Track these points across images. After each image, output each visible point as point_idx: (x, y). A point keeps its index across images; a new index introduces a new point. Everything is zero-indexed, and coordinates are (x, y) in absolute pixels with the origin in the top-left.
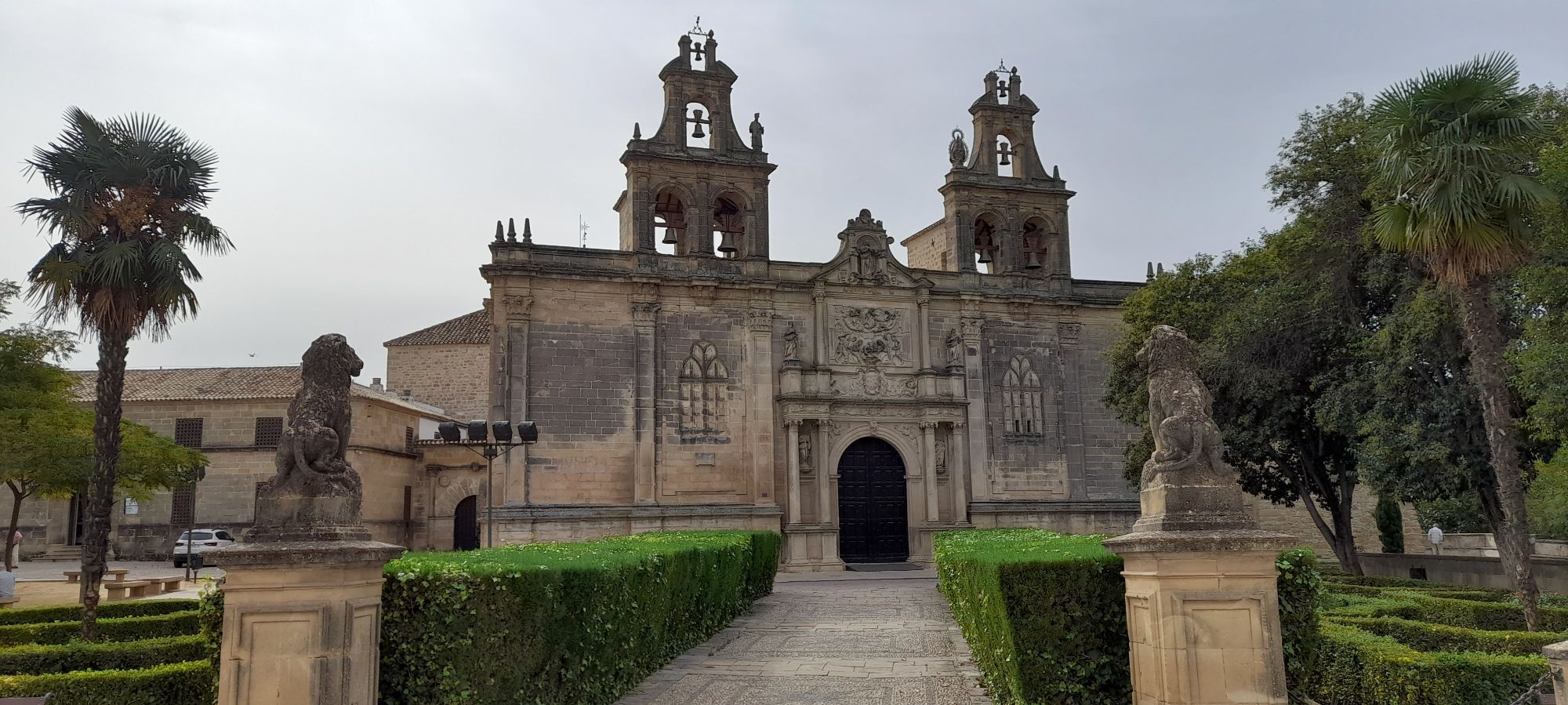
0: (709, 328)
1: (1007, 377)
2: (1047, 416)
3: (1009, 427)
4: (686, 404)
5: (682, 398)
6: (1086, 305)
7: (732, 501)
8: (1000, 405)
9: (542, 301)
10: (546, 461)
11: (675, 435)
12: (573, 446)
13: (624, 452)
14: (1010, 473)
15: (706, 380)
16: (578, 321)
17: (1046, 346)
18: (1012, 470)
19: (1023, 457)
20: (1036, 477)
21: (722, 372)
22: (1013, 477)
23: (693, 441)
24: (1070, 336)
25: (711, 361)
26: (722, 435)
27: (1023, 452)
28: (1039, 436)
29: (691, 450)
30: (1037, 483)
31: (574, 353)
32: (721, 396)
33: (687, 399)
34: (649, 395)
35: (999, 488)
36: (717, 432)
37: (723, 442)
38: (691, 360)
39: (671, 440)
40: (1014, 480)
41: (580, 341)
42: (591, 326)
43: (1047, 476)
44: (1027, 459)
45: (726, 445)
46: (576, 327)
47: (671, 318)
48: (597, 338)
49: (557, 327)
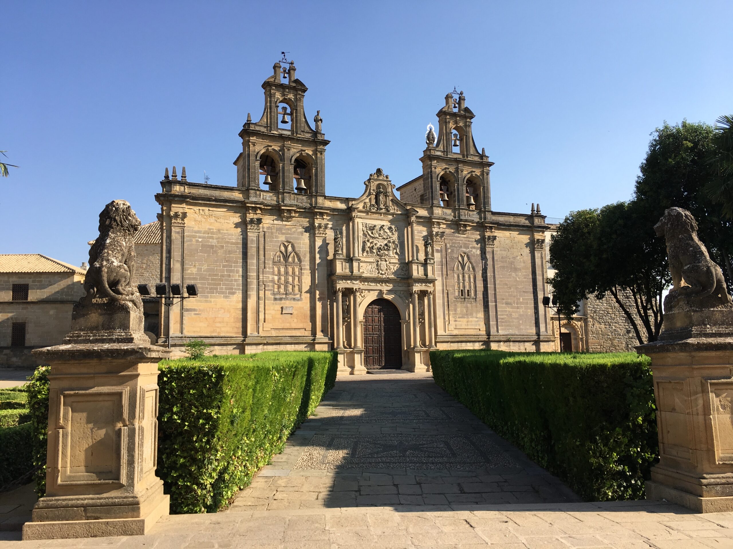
0: (291, 234)
1: (456, 265)
2: (478, 287)
3: (458, 294)
5: (274, 274)
6: (499, 227)
7: (303, 335)
8: (453, 281)
9: (192, 216)
10: (194, 310)
11: (270, 296)
12: (211, 302)
13: (241, 305)
14: (458, 319)
15: (288, 264)
16: (214, 228)
17: (478, 248)
18: (459, 318)
19: (465, 310)
20: (471, 321)
21: (297, 259)
22: (460, 321)
23: (281, 299)
24: (490, 243)
25: (291, 253)
26: (297, 296)
27: (465, 307)
28: (474, 299)
29: (280, 304)
30: (472, 325)
31: (212, 247)
32: (297, 273)
33: (277, 275)
34: (254, 272)
35: (452, 327)
36: (295, 295)
37: (298, 300)
38: (280, 253)
39: (268, 299)
40: (460, 323)
41: (215, 240)
42: (221, 231)
43: (477, 321)
44: (467, 312)
45: (300, 302)
46: (213, 232)
47: (268, 228)
48: (225, 238)
49: (201, 231)
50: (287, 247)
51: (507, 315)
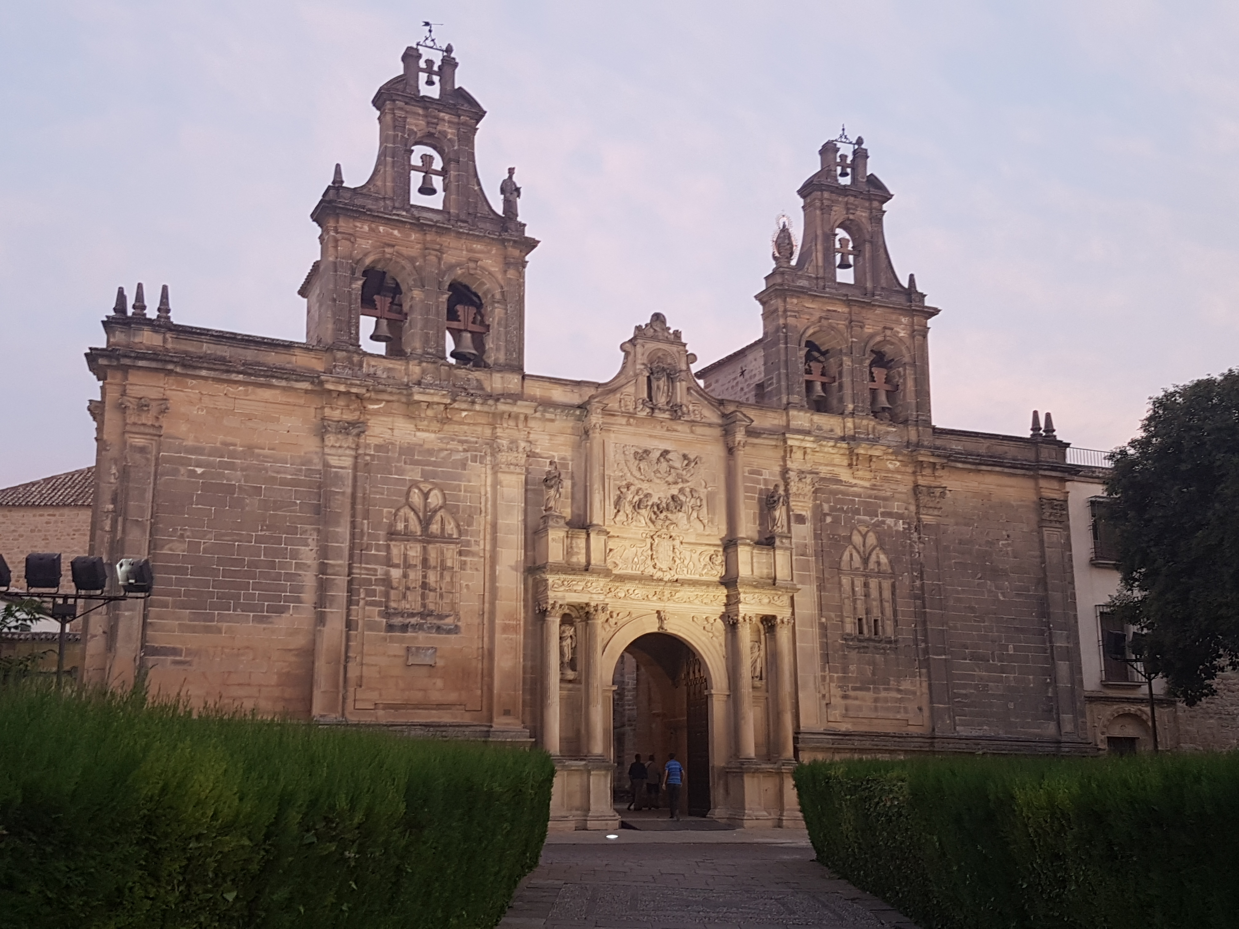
0: (435, 464)
1: (846, 557)
2: (899, 613)
3: (850, 627)
4: (396, 573)
5: (388, 562)
6: (953, 464)
7: (458, 720)
8: (837, 595)
9: (182, 410)
10: (174, 651)
11: (377, 619)
12: (219, 631)
13: (298, 641)
14: (851, 693)
15: (427, 538)
16: (238, 441)
17: (899, 516)
18: (855, 689)
19: (869, 670)
20: (886, 700)
21: (451, 528)
22: (856, 698)
23: (404, 628)
24: (931, 505)
25: (435, 511)
26: (447, 621)
27: (868, 663)
28: (890, 642)
29: (401, 640)
30: (887, 709)
31: (230, 489)
32: (449, 564)
33: (397, 566)
34: (341, 558)
35: (836, 713)
36: (441, 617)
37: (449, 632)
38: (407, 510)
39: (371, 626)
40: (857, 702)
41: (239, 473)
42: (257, 451)
43: (901, 700)
44: (873, 674)
45: (453, 636)
46: (235, 451)
47: (378, 447)
48: (266, 469)
49: (204, 449)
50: (426, 495)
51: (976, 687)
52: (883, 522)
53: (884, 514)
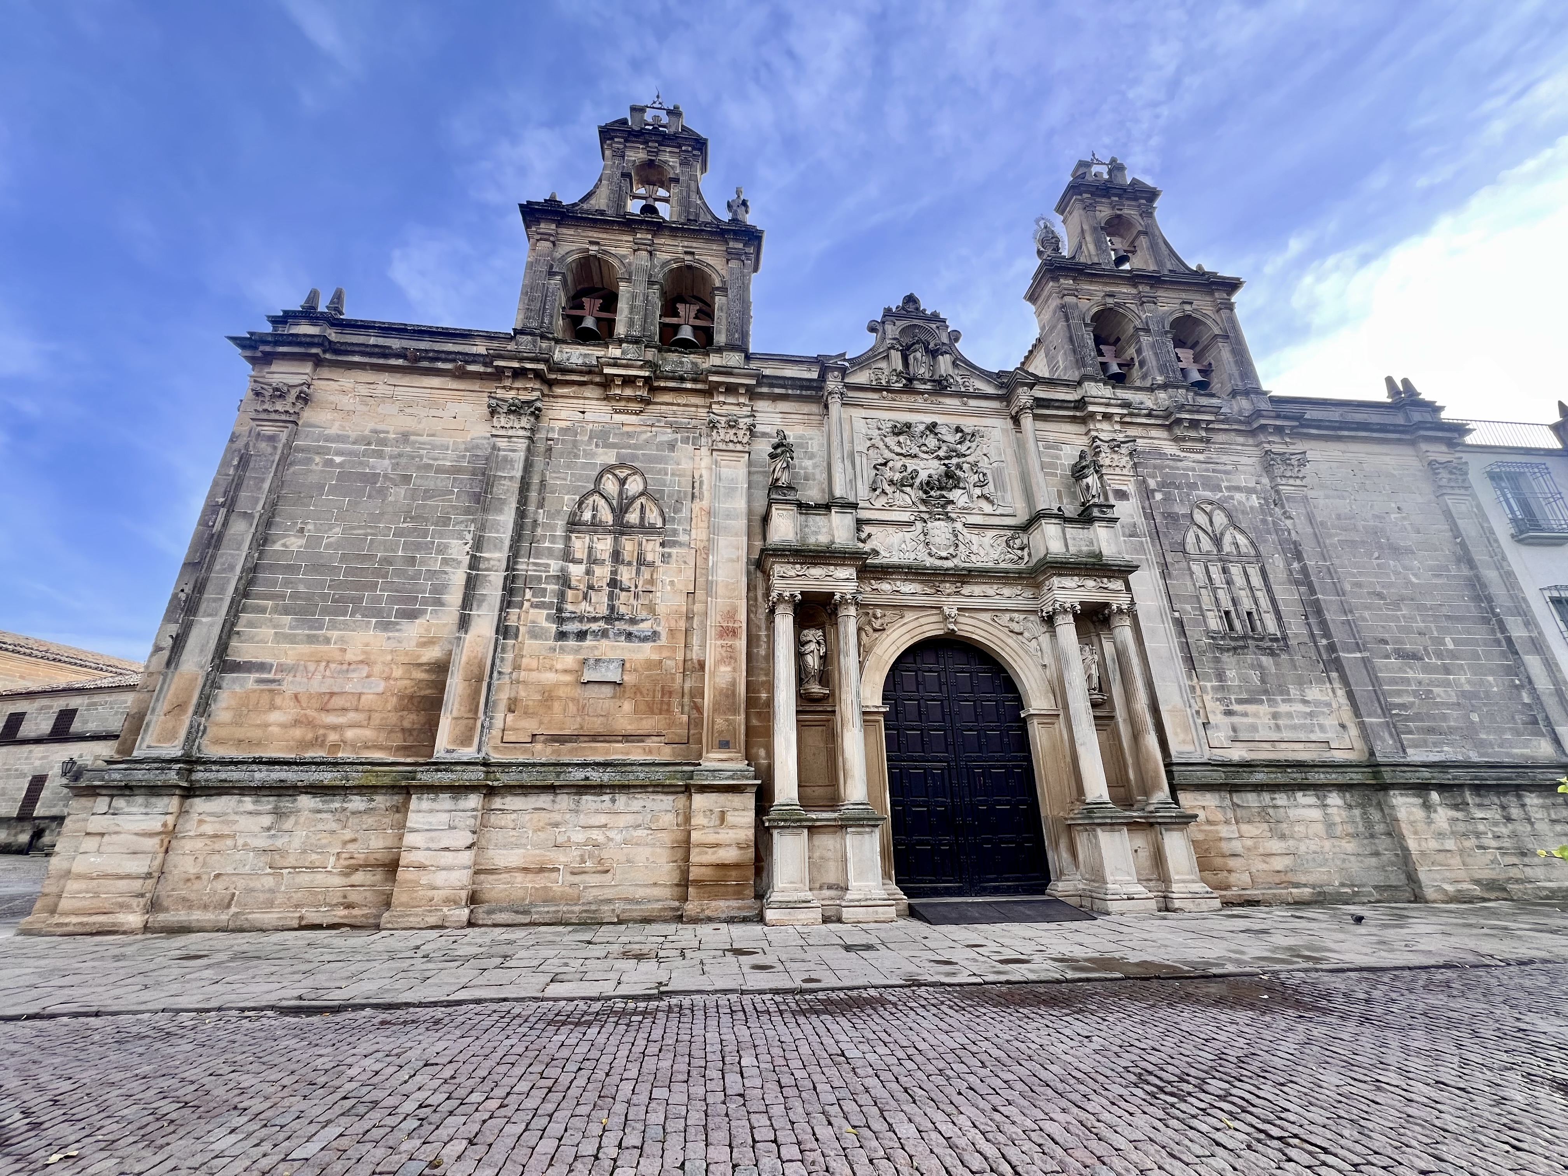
0: (636, 447)
1: (1190, 539)
2: (1281, 604)
3: (1214, 623)
4: (576, 571)
5: (569, 559)
7: (652, 757)
8: (1189, 583)
9: (332, 398)
10: (262, 667)
11: (545, 624)
12: (327, 641)
13: (433, 654)
14: (1236, 707)
15: (621, 529)
16: (391, 428)
17: (1250, 491)
18: (1240, 701)
19: (1254, 677)
20: (1289, 715)
21: (653, 517)
22: (1245, 715)
23: (581, 635)
24: (1290, 474)
25: (634, 499)
26: (642, 626)
27: (1252, 667)
28: (1276, 640)
29: (577, 651)
30: (1294, 727)
31: (373, 478)
32: (649, 558)
33: (578, 561)
34: (499, 551)
35: (1220, 736)
36: (633, 621)
37: (645, 639)
38: (596, 497)
39: (535, 634)
40: (1245, 720)
41: (387, 462)
42: (412, 438)
43: (1311, 715)
44: (1263, 681)
45: (648, 645)
46: (385, 439)
47: (564, 431)
48: (421, 457)
49: (349, 437)
50: (623, 482)
51: (1415, 693)
52: (1232, 498)
53: (1228, 488)
